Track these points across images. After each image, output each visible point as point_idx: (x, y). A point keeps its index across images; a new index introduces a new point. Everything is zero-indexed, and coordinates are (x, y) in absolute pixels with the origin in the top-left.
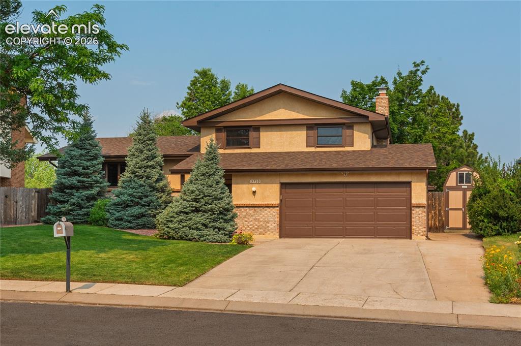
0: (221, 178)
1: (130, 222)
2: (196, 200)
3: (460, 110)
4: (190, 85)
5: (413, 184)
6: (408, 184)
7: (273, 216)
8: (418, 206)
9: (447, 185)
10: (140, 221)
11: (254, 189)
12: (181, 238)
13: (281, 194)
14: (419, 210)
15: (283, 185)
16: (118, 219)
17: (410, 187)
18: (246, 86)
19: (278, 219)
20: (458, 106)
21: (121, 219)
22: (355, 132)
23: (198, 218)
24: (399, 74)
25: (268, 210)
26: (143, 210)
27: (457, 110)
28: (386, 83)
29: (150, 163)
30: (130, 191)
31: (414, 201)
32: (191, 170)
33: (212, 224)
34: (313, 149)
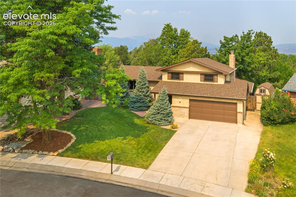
0: (167, 101)
1: (136, 109)
2: (158, 110)
3: (272, 39)
4: (162, 30)
5: (238, 104)
6: (236, 104)
7: (187, 111)
8: (239, 113)
9: (256, 93)
10: (140, 109)
11: (180, 101)
12: (153, 124)
13: (189, 103)
14: (240, 114)
15: (190, 100)
16: (132, 107)
17: (237, 105)
18: (185, 29)
19: (188, 113)
20: (271, 37)
21: (134, 107)
22: (218, 77)
23: (159, 116)
24: (243, 33)
25: (185, 109)
26: (141, 105)
27: (270, 39)
28: (238, 37)
29: (144, 87)
30: (136, 97)
31: (238, 111)
32: (159, 93)
33: (164, 119)
34: (202, 82)
